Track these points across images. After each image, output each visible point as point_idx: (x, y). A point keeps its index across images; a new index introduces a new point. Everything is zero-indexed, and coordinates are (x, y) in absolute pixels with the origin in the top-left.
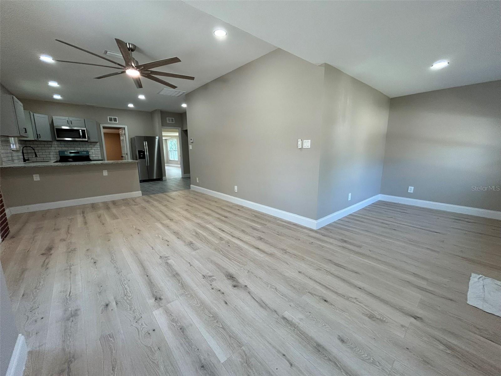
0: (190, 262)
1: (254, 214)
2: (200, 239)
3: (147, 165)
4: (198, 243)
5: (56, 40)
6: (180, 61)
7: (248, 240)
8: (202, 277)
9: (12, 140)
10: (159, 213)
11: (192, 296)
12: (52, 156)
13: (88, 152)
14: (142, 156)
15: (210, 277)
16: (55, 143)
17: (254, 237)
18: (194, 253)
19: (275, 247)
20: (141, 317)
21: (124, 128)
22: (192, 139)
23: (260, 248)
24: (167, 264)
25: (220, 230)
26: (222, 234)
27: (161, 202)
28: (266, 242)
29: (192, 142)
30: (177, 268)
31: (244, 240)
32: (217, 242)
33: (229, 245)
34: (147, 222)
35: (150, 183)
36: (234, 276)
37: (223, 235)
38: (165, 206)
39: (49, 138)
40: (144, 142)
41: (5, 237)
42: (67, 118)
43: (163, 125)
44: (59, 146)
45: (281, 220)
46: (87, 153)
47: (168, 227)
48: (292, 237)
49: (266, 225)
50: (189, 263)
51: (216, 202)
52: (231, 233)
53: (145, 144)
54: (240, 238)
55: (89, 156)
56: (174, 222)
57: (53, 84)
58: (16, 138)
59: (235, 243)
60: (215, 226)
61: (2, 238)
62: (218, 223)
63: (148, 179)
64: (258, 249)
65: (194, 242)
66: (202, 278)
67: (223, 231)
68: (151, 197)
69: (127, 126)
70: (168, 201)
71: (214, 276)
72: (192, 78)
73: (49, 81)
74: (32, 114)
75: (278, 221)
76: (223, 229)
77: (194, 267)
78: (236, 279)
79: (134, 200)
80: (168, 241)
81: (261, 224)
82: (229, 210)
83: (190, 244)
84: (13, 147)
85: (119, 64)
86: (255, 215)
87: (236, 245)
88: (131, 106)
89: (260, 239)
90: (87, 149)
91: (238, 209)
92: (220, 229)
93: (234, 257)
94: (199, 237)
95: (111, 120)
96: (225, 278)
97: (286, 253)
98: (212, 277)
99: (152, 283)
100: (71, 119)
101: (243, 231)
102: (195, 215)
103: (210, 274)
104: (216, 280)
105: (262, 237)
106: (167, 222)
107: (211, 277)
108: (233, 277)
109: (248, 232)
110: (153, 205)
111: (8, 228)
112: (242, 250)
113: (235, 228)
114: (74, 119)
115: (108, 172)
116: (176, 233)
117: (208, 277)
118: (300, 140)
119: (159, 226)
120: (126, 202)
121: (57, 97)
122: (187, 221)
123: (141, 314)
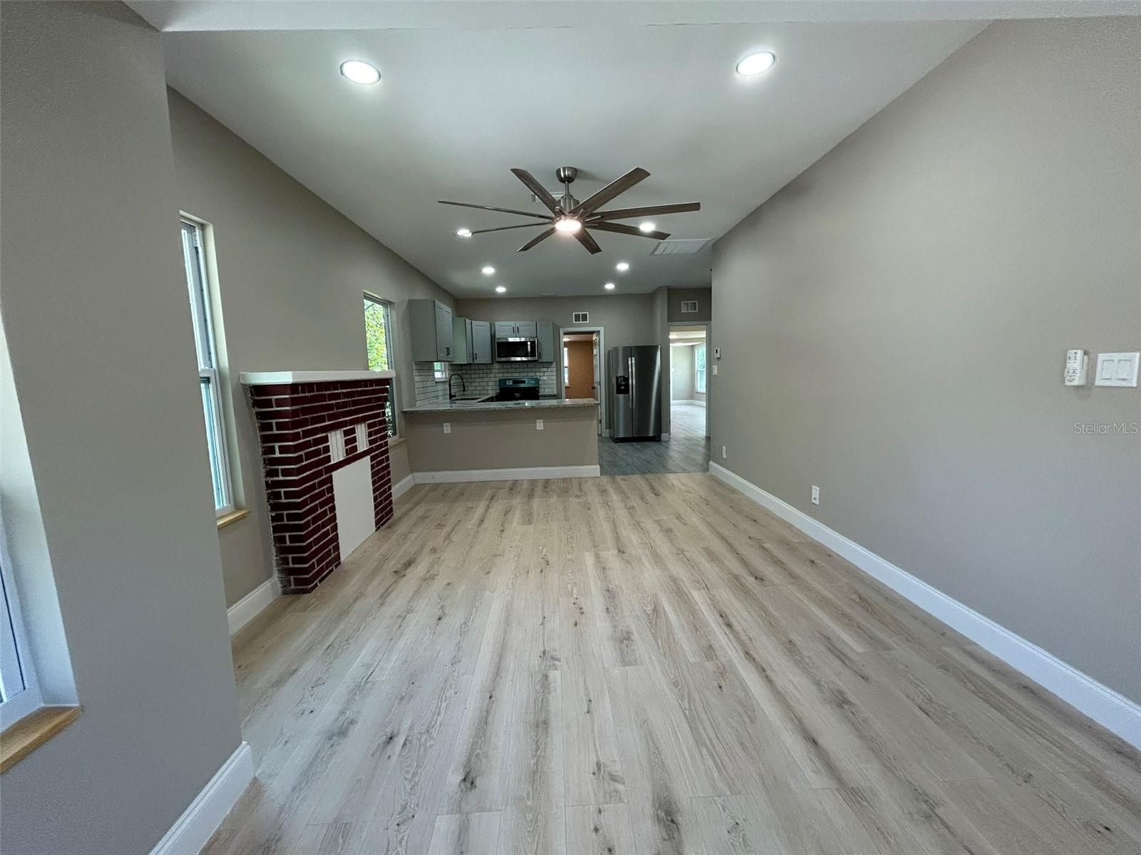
0: (592, 699)
1: (856, 592)
2: (653, 631)
3: (631, 406)
4: (642, 646)
5: (440, 202)
6: (649, 174)
7: (791, 687)
8: (593, 767)
9: (437, 366)
10: (606, 527)
11: (536, 822)
12: (490, 388)
13: (537, 381)
14: (623, 388)
15: (614, 778)
16: (496, 366)
17: (818, 684)
18: (616, 672)
19: (889, 767)
20: (413, 817)
21: (599, 332)
22: (718, 351)
23: (820, 741)
24: (544, 679)
25: (720, 620)
26: (721, 636)
27: (628, 498)
28: (859, 728)
29: (719, 358)
30: (557, 702)
31: (780, 681)
32: (692, 660)
33: (723, 684)
34: (574, 545)
35: (632, 445)
36: (680, 819)
37: (721, 638)
38: (631, 509)
39: (487, 359)
40: (630, 359)
41: (382, 525)
42: (512, 324)
43: (670, 319)
44: (501, 371)
45: (967, 647)
46: (536, 383)
47: (603, 569)
48: (991, 748)
49: (888, 648)
50: (590, 701)
51: (755, 521)
52: (747, 641)
53: (630, 362)
54: (769, 672)
55: (538, 387)
56: (623, 559)
57: (488, 271)
58: (447, 363)
59: (742, 683)
60: (714, 602)
61: (376, 525)
62: (726, 596)
63: (631, 436)
64: (815, 742)
65: (636, 636)
66: (592, 772)
67: (729, 625)
68: (614, 481)
69: (603, 328)
70: (642, 498)
71: (624, 784)
72: (696, 207)
73: (483, 267)
74: (468, 321)
75: (947, 649)
76: (733, 620)
77: (592, 722)
78: (679, 833)
79: (581, 482)
80: (583, 613)
81: (872, 640)
82: (781, 556)
83: (624, 639)
84: (438, 375)
85: (540, 216)
86: (860, 597)
87: (742, 695)
88: (610, 286)
89: (841, 702)
90: (538, 374)
91: (813, 558)
92: (721, 616)
93: (715, 741)
94: (656, 624)
95: (577, 318)
96: (649, 810)
97: (928, 817)
98: (616, 784)
99: (486, 723)
100: (518, 324)
101: (790, 648)
102: (680, 552)
103: (617, 769)
104: (621, 800)
105: (850, 696)
106: (610, 555)
107: (616, 781)
108: (673, 821)
109: (805, 653)
110: (606, 504)
111: (391, 510)
112: (752, 722)
113: (771, 625)
114: (522, 323)
115: (544, 422)
116: (610, 594)
117: (607, 777)
118: (1080, 353)
119: (589, 559)
120: (566, 487)
121: (501, 290)
122: (651, 565)
123: (417, 807)
